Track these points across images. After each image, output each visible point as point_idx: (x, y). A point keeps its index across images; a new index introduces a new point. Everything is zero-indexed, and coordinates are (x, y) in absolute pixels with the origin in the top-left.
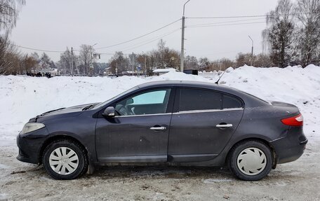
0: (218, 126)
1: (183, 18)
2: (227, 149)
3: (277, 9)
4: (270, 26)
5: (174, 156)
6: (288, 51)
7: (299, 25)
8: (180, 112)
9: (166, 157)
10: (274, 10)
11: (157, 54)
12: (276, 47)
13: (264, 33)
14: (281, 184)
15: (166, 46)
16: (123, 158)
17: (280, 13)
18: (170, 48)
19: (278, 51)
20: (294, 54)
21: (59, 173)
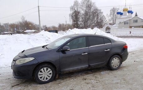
0: (105, 50)
1: (38, 7)
2: (108, 59)
3: (74, 5)
4: (72, 12)
5: (91, 65)
6: (79, 23)
7: (82, 12)
8: (91, 47)
9: (88, 65)
10: (73, 5)
11: (21, 23)
12: (74, 21)
13: (70, 15)
14: (125, 69)
15: (25, 19)
16: (71, 69)
17: (75, 7)
18: (28, 21)
19: (75, 22)
20: (81, 24)
21: (43, 81)
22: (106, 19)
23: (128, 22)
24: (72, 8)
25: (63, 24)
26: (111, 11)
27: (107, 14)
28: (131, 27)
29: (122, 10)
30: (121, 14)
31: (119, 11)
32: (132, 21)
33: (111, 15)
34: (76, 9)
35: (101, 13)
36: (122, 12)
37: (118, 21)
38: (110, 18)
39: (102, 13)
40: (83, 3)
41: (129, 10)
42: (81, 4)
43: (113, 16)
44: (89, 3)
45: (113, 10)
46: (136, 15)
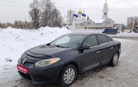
3: (33, 3)
4: (31, 9)
5: (101, 62)
6: (39, 21)
7: (42, 11)
8: (101, 45)
17: (35, 5)
20: (41, 22)
21: (67, 83)
22: (64, 20)
23: (83, 24)
24: (31, 6)
25: (20, 22)
26: (68, 12)
27: (65, 15)
28: (86, 28)
29: (77, 13)
30: (77, 16)
31: (75, 13)
32: (87, 23)
33: (68, 16)
34: (36, 7)
35: (59, 13)
36: (77, 14)
37: (74, 23)
38: (67, 19)
39: (61, 13)
40: (43, 1)
41: (83, 13)
42: (41, 3)
43: (70, 18)
44: (49, 3)
45: (70, 12)
46: (88, 18)
